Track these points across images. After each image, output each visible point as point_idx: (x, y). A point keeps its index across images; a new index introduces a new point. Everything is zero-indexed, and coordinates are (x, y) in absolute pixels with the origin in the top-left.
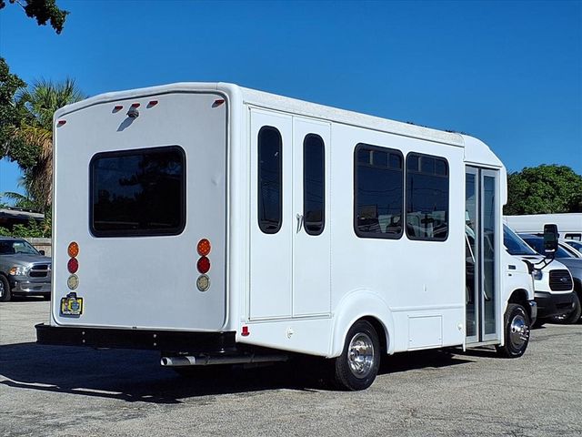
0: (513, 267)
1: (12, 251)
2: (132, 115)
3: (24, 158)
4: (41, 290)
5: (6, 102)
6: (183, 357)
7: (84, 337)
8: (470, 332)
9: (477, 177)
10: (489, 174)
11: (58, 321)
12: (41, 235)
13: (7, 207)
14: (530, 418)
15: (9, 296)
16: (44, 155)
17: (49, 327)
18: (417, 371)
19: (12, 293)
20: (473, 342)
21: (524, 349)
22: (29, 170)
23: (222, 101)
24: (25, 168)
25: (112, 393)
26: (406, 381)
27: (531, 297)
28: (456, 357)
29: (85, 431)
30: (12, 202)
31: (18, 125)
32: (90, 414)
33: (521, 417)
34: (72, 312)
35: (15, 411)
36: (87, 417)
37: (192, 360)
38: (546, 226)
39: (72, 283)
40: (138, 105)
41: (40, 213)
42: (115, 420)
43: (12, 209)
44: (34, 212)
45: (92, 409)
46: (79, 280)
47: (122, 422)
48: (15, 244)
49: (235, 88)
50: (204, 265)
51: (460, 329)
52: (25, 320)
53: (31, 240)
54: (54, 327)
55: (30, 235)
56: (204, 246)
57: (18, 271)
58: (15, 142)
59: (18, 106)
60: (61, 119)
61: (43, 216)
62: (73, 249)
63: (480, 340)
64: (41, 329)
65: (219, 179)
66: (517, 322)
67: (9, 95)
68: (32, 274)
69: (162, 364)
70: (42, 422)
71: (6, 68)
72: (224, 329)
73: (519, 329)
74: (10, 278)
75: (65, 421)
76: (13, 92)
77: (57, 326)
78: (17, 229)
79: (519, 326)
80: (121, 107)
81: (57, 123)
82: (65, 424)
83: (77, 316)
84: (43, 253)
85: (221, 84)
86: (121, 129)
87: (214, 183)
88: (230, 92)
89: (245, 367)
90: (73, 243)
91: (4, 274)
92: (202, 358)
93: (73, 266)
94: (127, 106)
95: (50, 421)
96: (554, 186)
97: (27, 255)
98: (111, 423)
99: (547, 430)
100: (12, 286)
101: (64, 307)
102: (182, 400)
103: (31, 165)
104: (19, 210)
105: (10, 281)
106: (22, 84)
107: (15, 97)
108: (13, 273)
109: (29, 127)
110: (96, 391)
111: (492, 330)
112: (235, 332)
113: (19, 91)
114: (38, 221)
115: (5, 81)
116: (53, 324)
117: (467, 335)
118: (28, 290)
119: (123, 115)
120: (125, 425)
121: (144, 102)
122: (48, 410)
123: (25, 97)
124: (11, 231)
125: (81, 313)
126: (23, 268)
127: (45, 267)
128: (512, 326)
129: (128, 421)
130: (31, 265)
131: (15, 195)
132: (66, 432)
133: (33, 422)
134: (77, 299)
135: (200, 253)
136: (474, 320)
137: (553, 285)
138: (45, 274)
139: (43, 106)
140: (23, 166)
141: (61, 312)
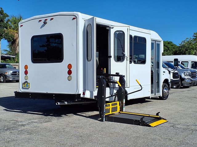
0: (164, 72)
1: (6, 67)
2: (45, 23)
3: (9, 39)
4: (15, 79)
5: (3, 21)
6: (63, 102)
7: (30, 96)
8: (152, 92)
9: (154, 44)
10: (158, 43)
11: (21, 90)
12: (14, 62)
13: (4, 54)
14: (176, 121)
15: (5, 81)
16: (15, 38)
17: (19, 93)
18: (136, 105)
19: (6, 80)
20: (153, 96)
21: (167, 97)
22: (10, 42)
23: (75, 18)
24: (9, 42)
25: (40, 113)
26: (133, 108)
27: (169, 81)
28: (146, 100)
29: (32, 127)
30: (5, 53)
31: (7, 29)
32: (33, 121)
33: (173, 120)
34: (26, 87)
35: (8, 120)
36: (32, 122)
37: (66, 103)
38: (174, 59)
39: (26, 78)
40: (47, 20)
41: (14, 56)
42: (41, 123)
43: (5, 54)
44: (12, 55)
45: (33, 119)
46: (28, 77)
47: (44, 124)
48: (7, 65)
49: (79, 14)
50: (70, 72)
51: (149, 91)
52: (10, 89)
53: (12, 64)
54: (20, 93)
55: (11, 62)
56: (70, 66)
57: (8, 74)
58: (6, 34)
59: (7, 23)
60: (21, 25)
61: (15, 57)
62: (26, 67)
63: (155, 95)
64: (16, 93)
65: (75, 44)
66: (165, 89)
67: (4, 19)
68: (12, 74)
69: (57, 104)
70: (17, 124)
71: (2, 11)
72: (77, 93)
73: (166, 91)
74: (5, 75)
75: (25, 124)
76: (5, 18)
77: (21, 92)
78: (7, 61)
79: (166, 90)
80: (41, 21)
81: (20, 26)
82: (25, 125)
83: (28, 89)
84: (15, 68)
85: (75, 12)
86: (41, 28)
87: (73, 45)
88: (78, 15)
89: (83, 105)
90: (26, 65)
91: (3, 74)
92: (69, 102)
93: (26, 73)
94: (43, 20)
95: (20, 124)
96: (167, 47)
97: (10, 68)
98: (40, 124)
99: (183, 125)
100: (6, 78)
101: (23, 86)
102: (63, 115)
103: (11, 41)
104: (7, 55)
105: (5, 76)
106: (8, 16)
107: (6, 20)
108: (6, 74)
109: (10, 29)
110: (34, 113)
111: (158, 92)
112: (80, 94)
113: (7, 18)
114: (13, 58)
115: (2, 15)
116: (20, 91)
117: (151, 93)
118: (11, 79)
119: (42, 23)
120: (45, 125)
121: (49, 19)
122: (19, 119)
123: (9, 20)
124: (5, 61)
125: (29, 88)
126: (9, 73)
127: (16, 72)
128: (164, 90)
129: (46, 123)
130: (12, 72)
131: (6, 50)
132: (25, 127)
133: (14, 124)
134: (28, 83)
135: (68, 68)
136: (153, 88)
137: (174, 77)
138: (16, 74)
139: (14, 23)
140: (9, 41)
141: (23, 88)
